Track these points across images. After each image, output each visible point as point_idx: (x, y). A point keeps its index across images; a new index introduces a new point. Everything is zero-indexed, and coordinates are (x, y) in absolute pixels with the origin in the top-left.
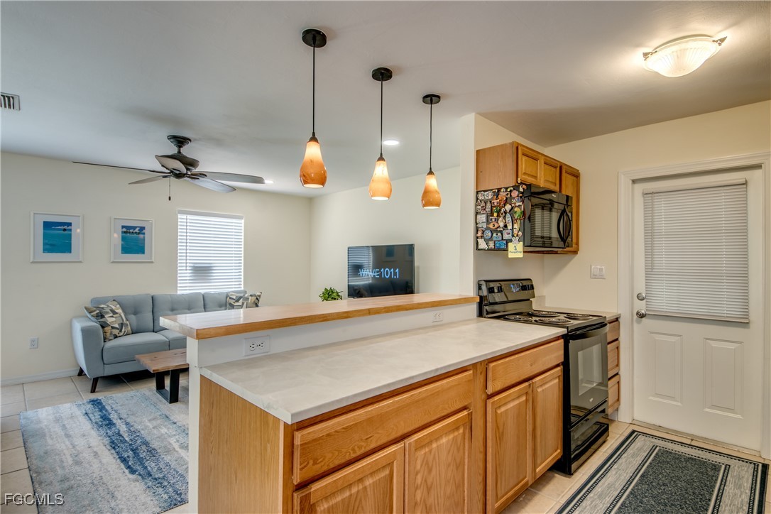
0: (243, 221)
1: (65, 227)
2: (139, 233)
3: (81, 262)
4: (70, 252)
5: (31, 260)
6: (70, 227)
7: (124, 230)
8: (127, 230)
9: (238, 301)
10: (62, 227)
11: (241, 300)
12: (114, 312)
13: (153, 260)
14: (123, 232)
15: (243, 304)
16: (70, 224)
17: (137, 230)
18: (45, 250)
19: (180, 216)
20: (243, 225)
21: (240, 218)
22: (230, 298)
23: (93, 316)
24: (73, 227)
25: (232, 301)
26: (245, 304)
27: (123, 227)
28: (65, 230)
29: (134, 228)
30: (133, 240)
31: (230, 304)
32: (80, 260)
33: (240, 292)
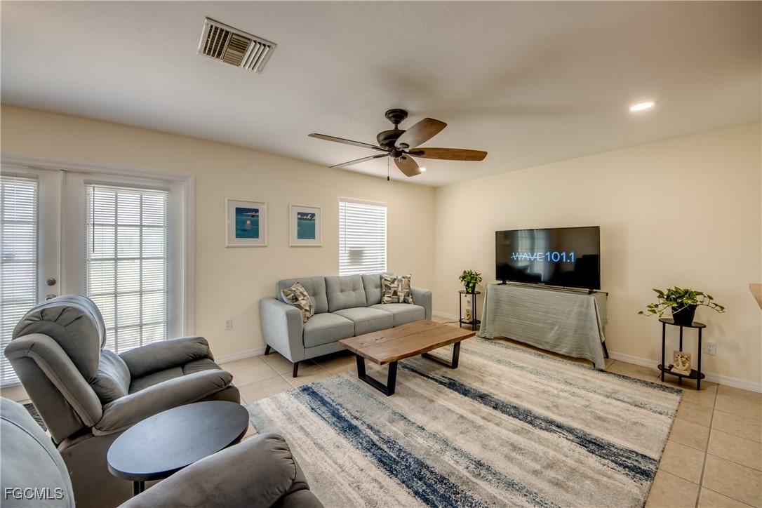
0: (386, 209)
1: (254, 213)
2: (310, 220)
3: (266, 246)
4: (258, 237)
5: (227, 245)
6: (257, 214)
7: (300, 216)
8: (302, 215)
9: (393, 282)
10: (251, 214)
11: (396, 282)
12: (304, 296)
13: (322, 245)
14: (299, 219)
15: (398, 285)
16: (257, 211)
17: (309, 217)
18: (238, 236)
19: (340, 204)
20: (386, 212)
21: (382, 205)
22: (385, 280)
23: (289, 299)
24: (260, 214)
25: (388, 283)
26: (400, 285)
27: (299, 214)
28: (253, 216)
29: (307, 214)
30: (306, 226)
31: (386, 286)
32: (266, 244)
33: (393, 274)
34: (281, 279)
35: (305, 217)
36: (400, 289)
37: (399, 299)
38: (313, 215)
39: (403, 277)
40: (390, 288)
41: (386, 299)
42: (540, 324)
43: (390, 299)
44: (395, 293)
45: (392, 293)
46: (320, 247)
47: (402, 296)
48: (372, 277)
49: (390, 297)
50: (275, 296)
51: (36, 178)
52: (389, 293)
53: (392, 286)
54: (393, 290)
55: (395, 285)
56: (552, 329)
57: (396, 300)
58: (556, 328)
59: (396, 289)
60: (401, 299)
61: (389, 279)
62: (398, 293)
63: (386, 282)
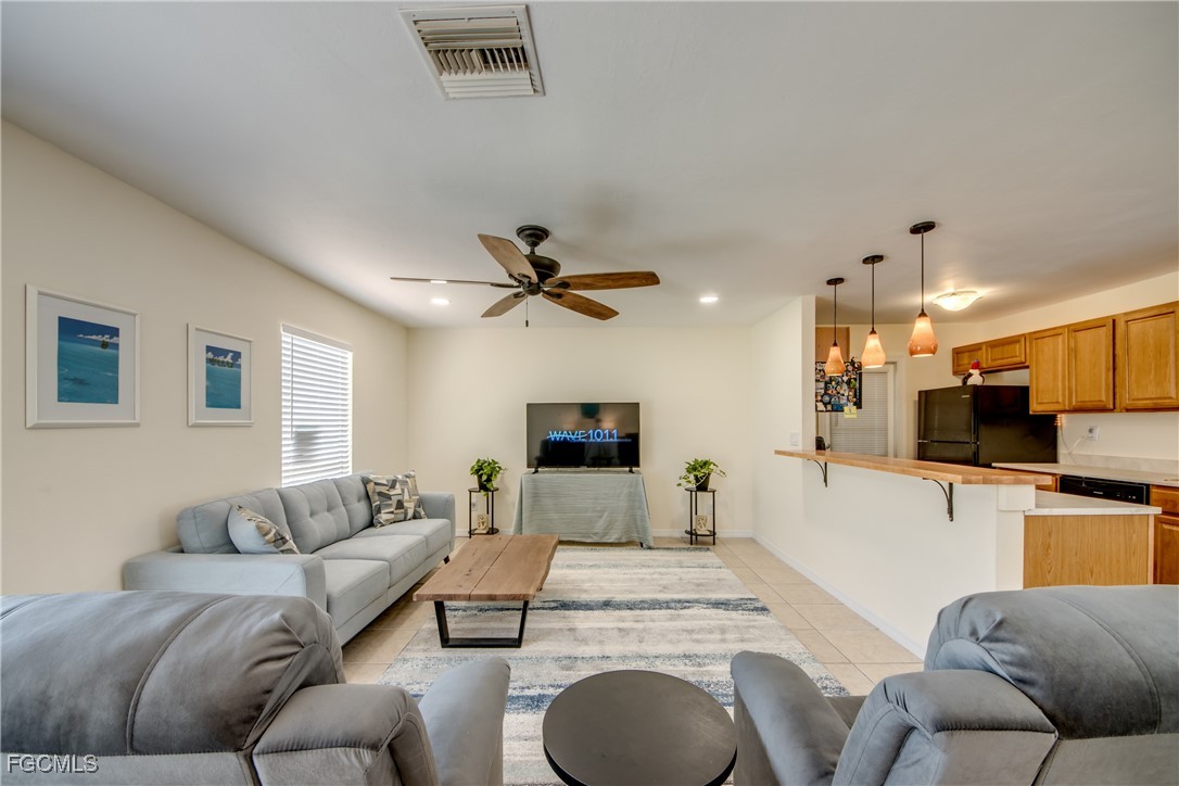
0: (349, 354)
1: (106, 338)
3: (136, 426)
5: (32, 421)
6: (114, 340)
9: (393, 487)
10: (99, 338)
11: (398, 486)
13: (252, 422)
15: (403, 490)
16: (114, 332)
19: (284, 337)
20: (349, 361)
21: (346, 349)
22: (376, 484)
24: (122, 340)
25: (383, 489)
26: (406, 490)
28: (105, 345)
31: (380, 494)
32: (136, 419)
33: (389, 474)
35: (221, 358)
36: (406, 497)
37: (406, 514)
38: (237, 355)
39: (407, 477)
40: (389, 497)
41: (384, 516)
42: (589, 514)
43: (392, 516)
44: (400, 505)
45: (394, 505)
47: (410, 506)
48: (349, 481)
49: (392, 512)
52: (390, 505)
53: (392, 493)
54: (395, 499)
55: (398, 490)
56: (601, 517)
57: (402, 516)
58: (606, 515)
59: (400, 498)
60: (410, 513)
61: (385, 482)
62: (405, 504)
63: (379, 489)
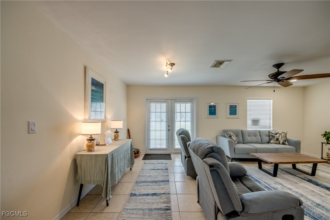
0: (272, 101)
2: (235, 108)
4: (216, 115)
5: (206, 117)
7: (230, 107)
8: (231, 107)
9: (276, 134)
12: (234, 136)
13: (239, 117)
14: (230, 108)
15: (279, 136)
16: (215, 106)
17: (234, 107)
18: (210, 114)
19: (248, 101)
20: (272, 102)
21: (270, 99)
22: (271, 133)
23: (228, 136)
24: (216, 107)
25: (273, 135)
26: (280, 136)
27: (230, 106)
28: (214, 108)
29: (233, 106)
30: (233, 110)
31: (272, 136)
32: (218, 117)
33: (276, 131)
34: (224, 129)
36: (280, 138)
38: (236, 106)
39: (282, 133)
40: (274, 137)
41: (272, 141)
43: (275, 142)
44: (277, 139)
45: (276, 139)
46: (239, 118)
48: (264, 131)
49: (275, 141)
50: (221, 135)
51: (166, 102)
52: (274, 139)
53: (275, 136)
54: (276, 138)
55: (278, 135)
57: (278, 143)
59: (278, 138)
60: (281, 142)
61: (274, 133)
62: (279, 140)
63: (272, 134)
